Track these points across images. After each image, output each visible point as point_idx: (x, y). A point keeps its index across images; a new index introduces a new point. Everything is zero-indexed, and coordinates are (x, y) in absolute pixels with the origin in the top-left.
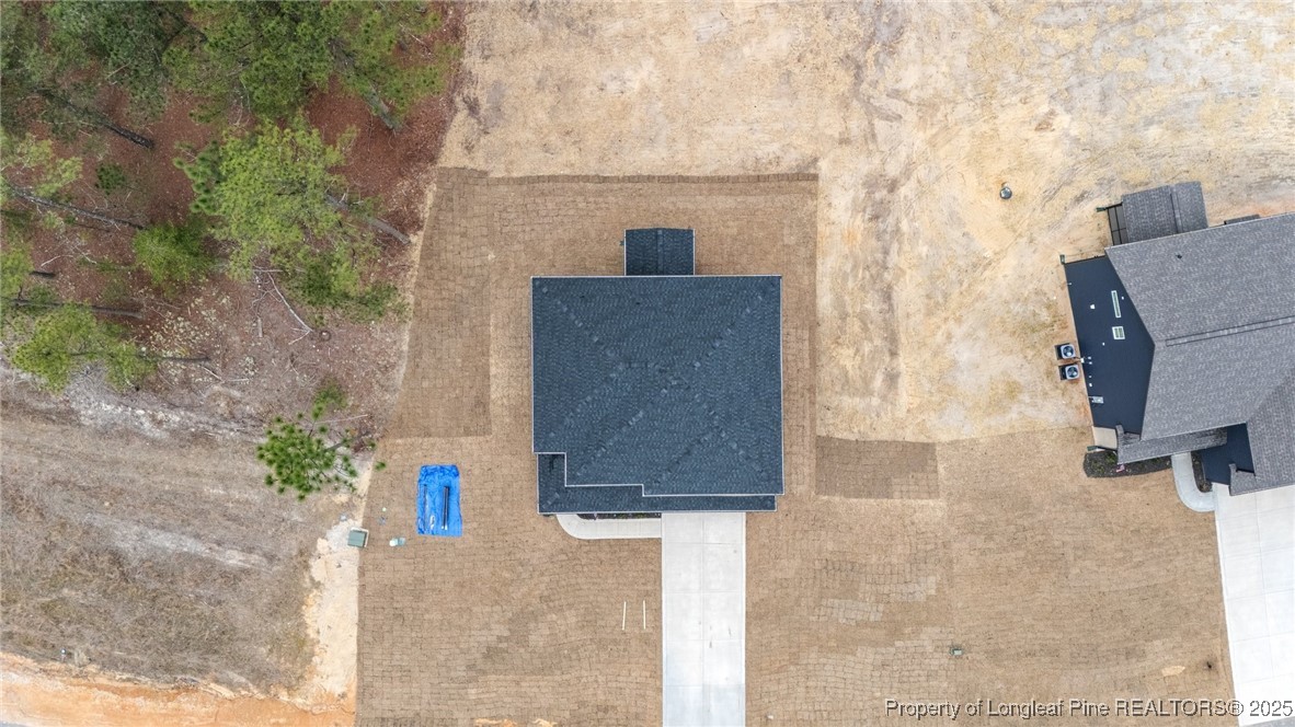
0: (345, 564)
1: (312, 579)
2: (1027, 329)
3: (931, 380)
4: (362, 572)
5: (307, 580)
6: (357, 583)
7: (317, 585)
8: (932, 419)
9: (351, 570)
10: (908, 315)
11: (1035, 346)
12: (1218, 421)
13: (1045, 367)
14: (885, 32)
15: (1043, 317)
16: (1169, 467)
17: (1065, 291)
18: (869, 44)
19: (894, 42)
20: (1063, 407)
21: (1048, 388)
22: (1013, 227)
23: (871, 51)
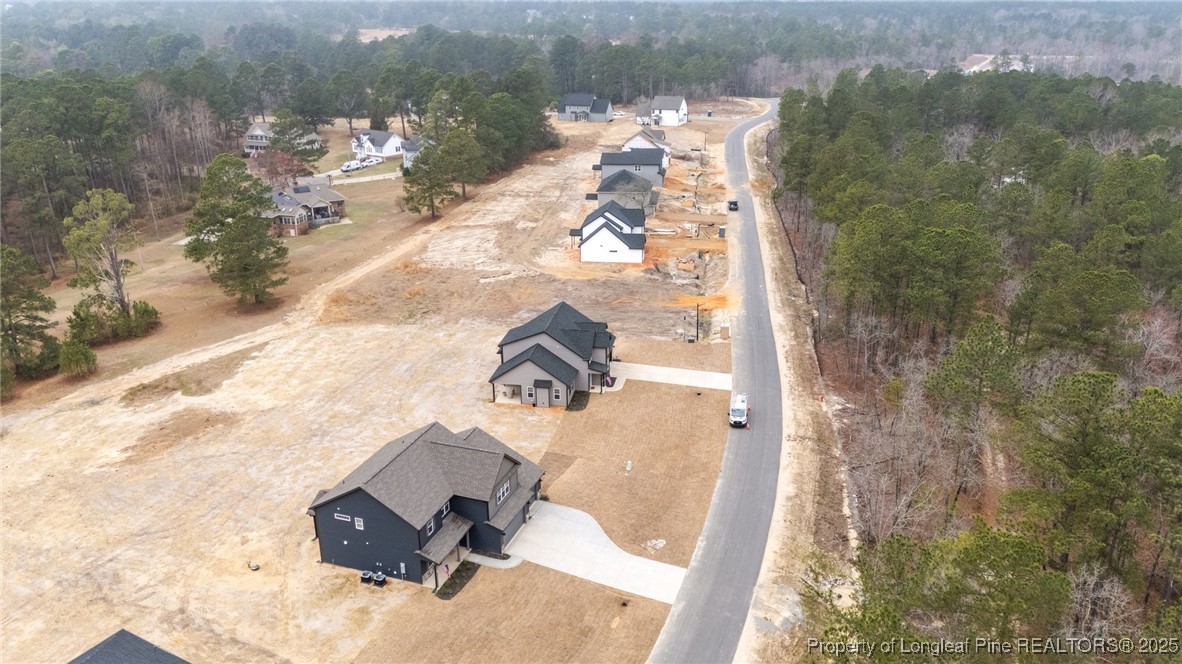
3: (312, 646)
8: (337, 657)
10: (261, 639)
11: (350, 592)
12: (440, 501)
13: (367, 593)
14: (107, 581)
15: (340, 581)
16: (479, 566)
17: (337, 567)
18: (100, 588)
19: (116, 578)
20: (398, 594)
21: (379, 595)
22: (277, 573)
23: (105, 590)
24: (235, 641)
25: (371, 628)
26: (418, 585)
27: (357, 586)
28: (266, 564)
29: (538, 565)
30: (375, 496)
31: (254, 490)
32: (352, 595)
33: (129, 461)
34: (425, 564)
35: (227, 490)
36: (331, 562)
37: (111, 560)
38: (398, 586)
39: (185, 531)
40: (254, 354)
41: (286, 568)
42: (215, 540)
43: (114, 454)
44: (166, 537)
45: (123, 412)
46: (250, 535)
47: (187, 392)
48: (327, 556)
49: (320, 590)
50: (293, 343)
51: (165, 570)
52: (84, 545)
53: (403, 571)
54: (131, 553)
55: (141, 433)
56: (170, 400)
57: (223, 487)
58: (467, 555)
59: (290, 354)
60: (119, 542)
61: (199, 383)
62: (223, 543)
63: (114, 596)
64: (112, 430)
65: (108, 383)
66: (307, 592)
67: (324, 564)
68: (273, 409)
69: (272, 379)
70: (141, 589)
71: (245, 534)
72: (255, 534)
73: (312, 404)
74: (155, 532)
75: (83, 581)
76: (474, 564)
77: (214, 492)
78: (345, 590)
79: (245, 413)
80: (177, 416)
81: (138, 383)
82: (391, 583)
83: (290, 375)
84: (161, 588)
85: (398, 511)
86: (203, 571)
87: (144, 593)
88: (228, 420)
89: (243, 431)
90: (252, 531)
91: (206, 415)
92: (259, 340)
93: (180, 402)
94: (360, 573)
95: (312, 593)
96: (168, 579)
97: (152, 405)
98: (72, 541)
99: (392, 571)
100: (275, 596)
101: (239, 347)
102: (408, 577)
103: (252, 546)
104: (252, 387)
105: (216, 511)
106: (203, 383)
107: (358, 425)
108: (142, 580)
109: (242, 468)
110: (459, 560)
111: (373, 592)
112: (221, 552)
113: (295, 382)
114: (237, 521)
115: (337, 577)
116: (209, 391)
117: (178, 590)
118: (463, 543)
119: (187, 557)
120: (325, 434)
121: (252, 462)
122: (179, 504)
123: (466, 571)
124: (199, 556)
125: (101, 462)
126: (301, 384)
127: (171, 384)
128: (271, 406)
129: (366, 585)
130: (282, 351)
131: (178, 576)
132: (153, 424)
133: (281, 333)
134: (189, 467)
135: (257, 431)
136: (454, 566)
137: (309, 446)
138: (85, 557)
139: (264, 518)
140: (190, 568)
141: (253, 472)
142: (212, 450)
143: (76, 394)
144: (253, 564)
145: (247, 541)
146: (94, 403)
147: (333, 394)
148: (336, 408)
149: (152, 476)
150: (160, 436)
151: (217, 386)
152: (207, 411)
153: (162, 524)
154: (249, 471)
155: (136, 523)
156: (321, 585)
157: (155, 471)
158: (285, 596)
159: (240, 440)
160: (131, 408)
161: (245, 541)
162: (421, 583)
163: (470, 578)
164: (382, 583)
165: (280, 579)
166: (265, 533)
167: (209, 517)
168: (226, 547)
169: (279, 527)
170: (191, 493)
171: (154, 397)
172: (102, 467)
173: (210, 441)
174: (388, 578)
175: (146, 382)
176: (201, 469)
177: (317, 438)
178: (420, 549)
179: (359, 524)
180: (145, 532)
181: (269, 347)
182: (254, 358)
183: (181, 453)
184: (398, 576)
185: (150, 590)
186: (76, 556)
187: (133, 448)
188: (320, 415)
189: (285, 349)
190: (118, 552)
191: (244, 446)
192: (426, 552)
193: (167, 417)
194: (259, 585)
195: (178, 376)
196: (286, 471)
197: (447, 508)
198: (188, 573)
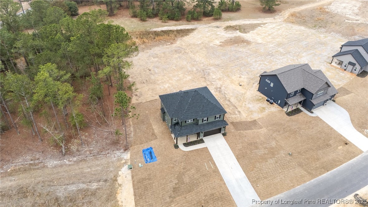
0: (127, 176)
1: (118, 184)
4: (133, 177)
8: (252, 116)
11: (262, 102)
12: (299, 88)
13: (266, 104)
14: (207, 74)
15: (260, 98)
16: (302, 111)
17: (261, 94)
18: (205, 75)
19: (209, 74)
20: (275, 108)
21: (270, 106)
22: (245, 89)
23: (205, 76)
24: (229, 101)
25: (264, 114)
26: (282, 108)
27: (264, 101)
28: (243, 85)
29: (321, 119)
30: (280, 79)
31: (247, 65)
32: (262, 103)
33: (220, 45)
34: (286, 104)
35: (241, 62)
36: (260, 92)
37: (209, 69)
38: (276, 106)
39: (227, 69)
40: (262, 25)
41: (248, 88)
42: (233, 74)
43: (217, 42)
44: (223, 69)
45: (223, 32)
46: (242, 76)
47: (240, 31)
48: (259, 90)
49: (255, 98)
50: (274, 25)
51: (220, 77)
52: (205, 63)
53: (279, 103)
54: (214, 69)
55: (225, 39)
56: (235, 32)
57: (240, 61)
58: (300, 106)
59: (272, 28)
60: (212, 65)
61: (244, 29)
62: (235, 76)
63: (207, 78)
64: (219, 36)
65: (222, 23)
66: (251, 97)
67: (258, 92)
68: (261, 43)
69: (264, 34)
70: (213, 79)
71: (241, 75)
72: (243, 76)
73: (272, 45)
74: (221, 66)
75: (202, 72)
76: (301, 110)
77: (237, 61)
78: (261, 101)
79: (253, 42)
80: (236, 37)
81: (229, 25)
82: (274, 104)
83: (269, 35)
84: (217, 81)
85: (284, 86)
86: (228, 80)
87: (213, 80)
88: (248, 43)
89: (251, 47)
90: (243, 75)
91: (243, 39)
92: (265, 22)
93: (238, 34)
94: (267, 98)
95: (252, 98)
96: (220, 79)
97: (231, 32)
98: (202, 61)
99: (276, 101)
100: (243, 94)
101: (258, 22)
102: (280, 105)
103: (242, 79)
104: (258, 35)
105: (236, 67)
106: (245, 30)
107: (283, 56)
108: (214, 77)
109: (247, 57)
110: (297, 107)
111: (268, 105)
112: (234, 77)
113: (270, 37)
114: (240, 71)
115: (260, 96)
116: (246, 33)
117: (221, 83)
118: (300, 103)
119: (226, 76)
120: (273, 56)
121: (250, 57)
122: (228, 61)
123: (297, 111)
124: (228, 76)
125: (215, 43)
126: (271, 38)
127: (237, 28)
128: (260, 42)
129: (267, 102)
130: (270, 27)
131: (222, 79)
132: (229, 38)
133: (272, 21)
134: (234, 52)
135: (254, 48)
136: (294, 108)
137: (267, 58)
138: (204, 66)
139: (247, 73)
140: (225, 78)
141: (249, 59)
142: (241, 50)
143: (214, 23)
144: (240, 84)
145: (241, 77)
146: (218, 27)
147: (279, 45)
148: (279, 49)
149: (224, 51)
150: (230, 41)
151: (249, 32)
152: (244, 38)
153: (223, 65)
154: (248, 59)
155: (218, 62)
156: (255, 97)
157: (226, 50)
158: (245, 95)
159: (249, 49)
160: (225, 31)
161: (240, 77)
162: (283, 108)
163: (298, 113)
164: (272, 103)
165: (246, 91)
166: (246, 77)
167: (234, 67)
168: (235, 77)
169: (250, 77)
170: (232, 59)
171: (232, 30)
172: (214, 45)
173: (241, 47)
174: (274, 103)
175: (231, 25)
176: (236, 54)
177: (270, 56)
178: (286, 99)
179: (272, 85)
180: (218, 65)
181: (267, 25)
182: (261, 27)
183: (233, 48)
184: (277, 104)
185: (215, 80)
186: (202, 65)
187: (223, 42)
188: (273, 50)
189: (271, 26)
190: (211, 68)
191: (249, 51)
192: (288, 100)
193: (233, 37)
194: (240, 90)
195: (240, 26)
196: (258, 62)
197: (300, 91)
198: (224, 79)
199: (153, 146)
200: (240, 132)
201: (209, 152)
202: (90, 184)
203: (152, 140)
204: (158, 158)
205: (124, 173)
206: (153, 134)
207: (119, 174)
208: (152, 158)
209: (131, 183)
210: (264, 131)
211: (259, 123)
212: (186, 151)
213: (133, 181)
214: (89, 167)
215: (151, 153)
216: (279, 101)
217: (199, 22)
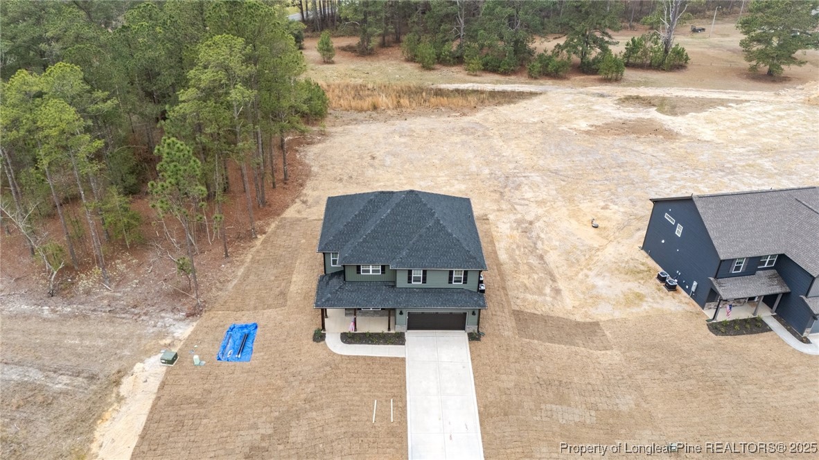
0: (151, 379)
1: (118, 395)
2: (634, 273)
3: (583, 293)
4: (163, 385)
5: (114, 395)
6: (154, 397)
7: (120, 399)
8: (592, 311)
9: (154, 384)
10: (557, 267)
11: (642, 279)
13: (654, 287)
14: (512, 185)
15: (642, 268)
16: (770, 330)
17: (650, 258)
18: (506, 187)
19: (518, 187)
20: (679, 304)
21: (662, 295)
22: (606, 238)
23: (506, 190)
24: (541, 257)
25: (634, 311)
26: (699, 308)
27: (651, 278)
28: (605, 228)
30: (700, 211)
31: (642, 183)
32: (642, 282)
33: (588, 132)
35: (626, 174)
36: (647, 252)
37: (525, 177)
38: (683, 299)
39: (577, 183)
40: (730, 104)
41: (615, 238)
42: (588, 197)
43: (583, 125)
44: (564, 181)
45: (612, 106)
46: (612, 206)
47: (661, 110)
48: (647, 247)
49: (623, 265)
50: (769, 108)
51: (545, 197)
52: (521, 163)
53: (693, 289)
54: (539, 179)
55: (609, 121)
56: (645, 111)
57: (624, 171)
58: (766, 315)
59: (759, 113)
60: (538, 170)
61: (674, 107)
62: (591, 202)
63: (507, 194)
64: (596, 113)
65: (620, 89)
66: (613, 260)
67: (643, 252)
68: (708, 142)
69: (728, 124)
70: (524, 199)
71: (609, 204)
72: (616, 207)
73: (742, 150)
74: (561, 175)
75: (502, 179)
76: (766, 325)
77: (616, 171)
78: (641, 275)
79: (685, 136)
80: (640, 120)
81: (636, 94)
82: (679, 293)
83: (744, 126)
84: (534, 205)
86: (564, 210)
87: (523, 202)
88: (670, 135)
89: (673, 146)
90: (617, 204)
91: (658, 127)
92: (743, 97)
93: (653, 114)
94: (661, 270)
95: (615, 263)
96: (541, 203)
97: (631, 109)
98: (518, 158)
99: (685, 284)
100: (591, 249)
101: (724, 96)
102: (695, 296)
103: (607, 213)
104: (707, 123)
105: (606, 182)
106: (676, 109)
107: (765, 179)
108: (529, 195)
109: (649, 167)
110: (754, 314)
111: (659, 290)
112: (585, 206)
113: (744, 131)
114: (613, 194)
115: (643, 264)
116: (675, 114)
117: (540, 211)
119: (563, 197)
120: (733, 173)
121: (659, 166)
122: (589, 168)
123: (756, 326)
124: (571, 200)
125: (573, 126)
126: (747, 135)
127: (656, 101)
128: (709, 140)
129: (658, 282)
130: (754, 109)
131: (548, 204)
132: (621, 119)
133: (766, 98)
134: (617, 150)
135: (682, 150)
137: (710, 175)
138: (515, 168)
139: (632, 202)
140: (559, 204)
141: (653, 172)
142: (641, 148)
143: (598, 87)
144: (595, 223)
145: (607, 208)
146: (602, 96)
147: (764, 152)
148: (759, 161)
149: (591, 146)
150: (619, 127)
151: (683, 113)
152: (662, 125)
153: (569, 173)
154: (652, 170)
155: (556, 165)
156: (627, 262)
157: (596, 143)
158: (597, 254)
159: (664, 150)
160: (618, 106)
161: (605, 208)
162: (703, 309)
163: (752, 333)
164: (672, 288)
165: (605, 242)
166: (622, 210)
167: (599, 183)
168: (589, 204)
169: (635, 212)
170: (603, 165)
171: (637, 105)
172: (571, 129)
173: (645, 142)
174: (678, 287)
175: (641, 95)
176: (622, 155)
177: (722, 173)
178: (716, 277)
179: (679, 231)
180: (556, 172)
181: (747, 104)
182: (727, 107)
183: (620, 142)
184: (688, 291)
185: (527, 202)
186: (511, 166)
187: (596, 127)
188: (740, 160)
189: (760, 109)
190: (532, 174)
191: (664, 155)
192: (719, 283)
193: (633, 119)
194: (589, 237)
195: (664, 99)
196: (676, 182)
197: (770, 262)
198: (555, 206)
199: (261, 323)
200: (529, 342)
201: (405, 373)
202: (55, 375)
203: (269, 307)
204: (257, 355)
205: (147, 368)
206: (283, 294)
207: (132, 369)
208: (241, 349)
209: (151, 402)
210: (612, 357)
211: (607, 333)
212: (338, 355)
213: (158, 398)
214: (81, 335)
215: (246, 337)
216: (695, 284)
217: (558, 81)
